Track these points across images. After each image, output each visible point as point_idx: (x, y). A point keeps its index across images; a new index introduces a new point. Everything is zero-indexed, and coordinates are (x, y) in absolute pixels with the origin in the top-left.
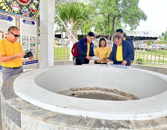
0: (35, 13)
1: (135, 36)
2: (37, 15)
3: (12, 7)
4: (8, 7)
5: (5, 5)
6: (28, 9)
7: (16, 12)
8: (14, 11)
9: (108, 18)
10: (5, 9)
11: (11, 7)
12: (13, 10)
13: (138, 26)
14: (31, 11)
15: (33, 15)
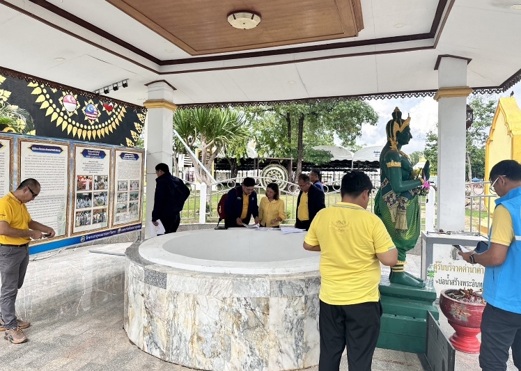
0: (113, 114)
1: (355, 160)
2: (117, 116)
3: (62, 104)
4: (53, 103)
5: (46, 99)
6: (97, 105)
7: (70, 112)
8: (65, 113)
9: (288, 120)
10: (47, 108)
11: (61, 102)
12: (63, 109)
13: (357, 137)
14: (104, 109)
15: (109, 117)
